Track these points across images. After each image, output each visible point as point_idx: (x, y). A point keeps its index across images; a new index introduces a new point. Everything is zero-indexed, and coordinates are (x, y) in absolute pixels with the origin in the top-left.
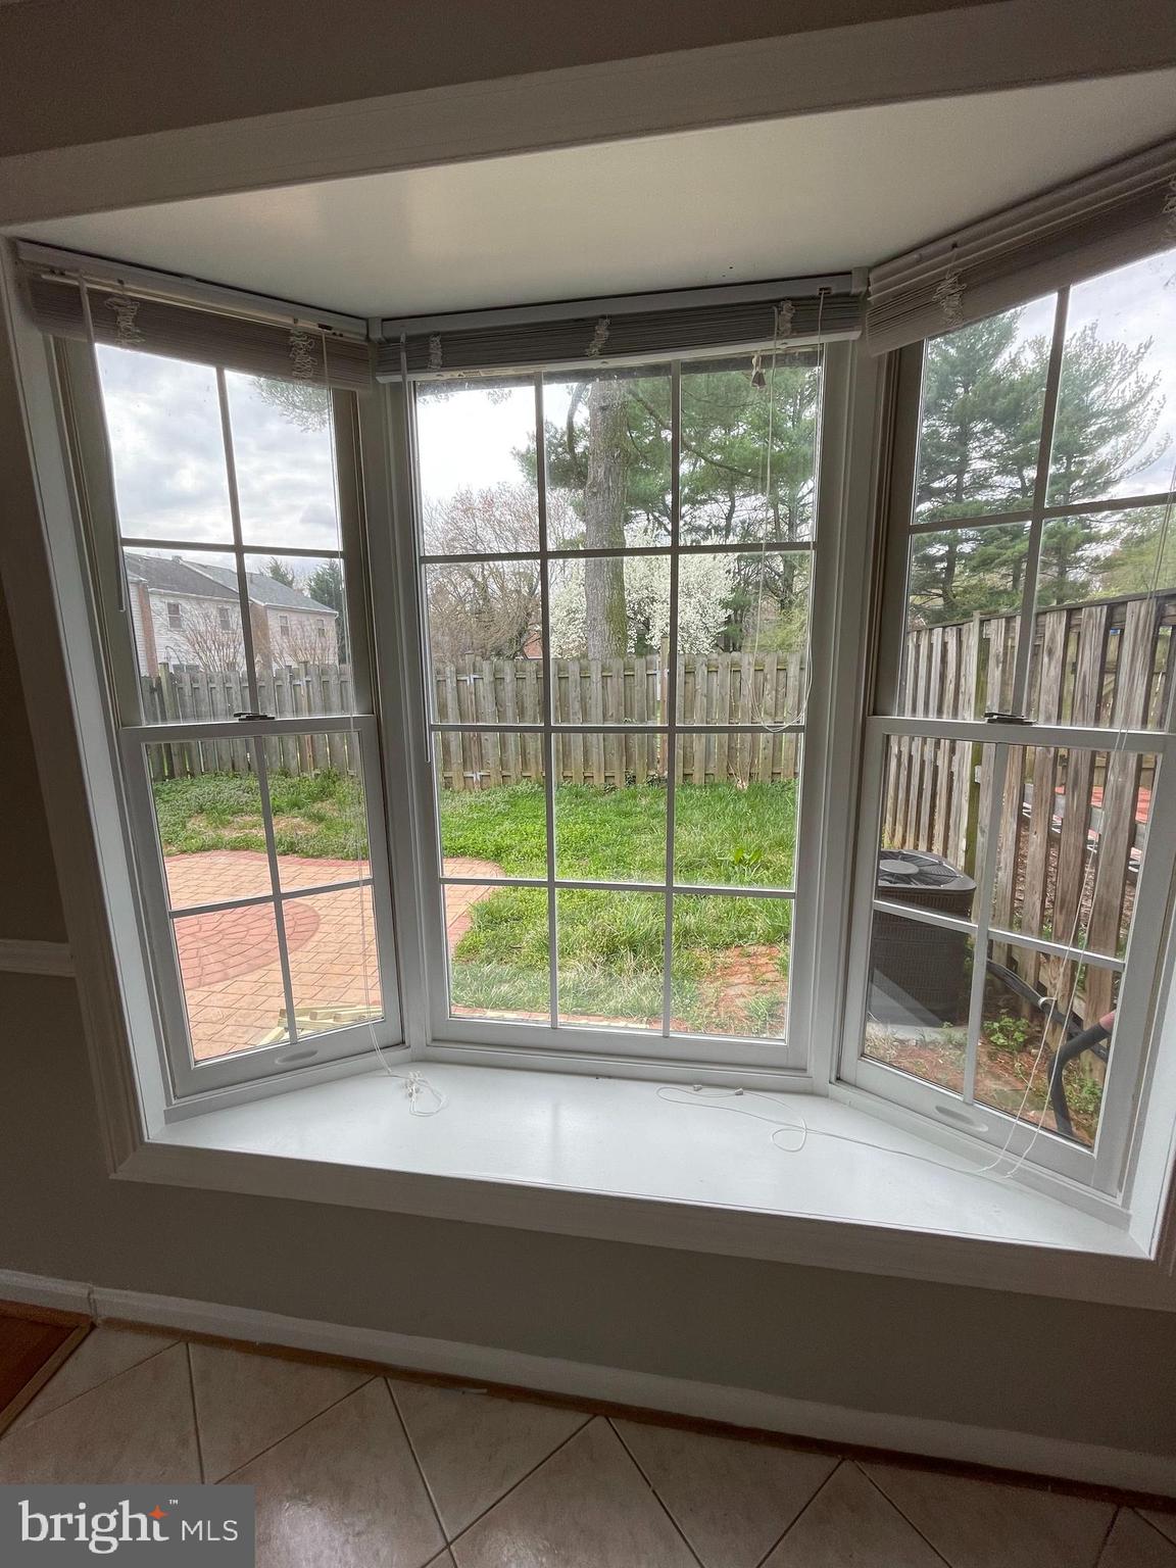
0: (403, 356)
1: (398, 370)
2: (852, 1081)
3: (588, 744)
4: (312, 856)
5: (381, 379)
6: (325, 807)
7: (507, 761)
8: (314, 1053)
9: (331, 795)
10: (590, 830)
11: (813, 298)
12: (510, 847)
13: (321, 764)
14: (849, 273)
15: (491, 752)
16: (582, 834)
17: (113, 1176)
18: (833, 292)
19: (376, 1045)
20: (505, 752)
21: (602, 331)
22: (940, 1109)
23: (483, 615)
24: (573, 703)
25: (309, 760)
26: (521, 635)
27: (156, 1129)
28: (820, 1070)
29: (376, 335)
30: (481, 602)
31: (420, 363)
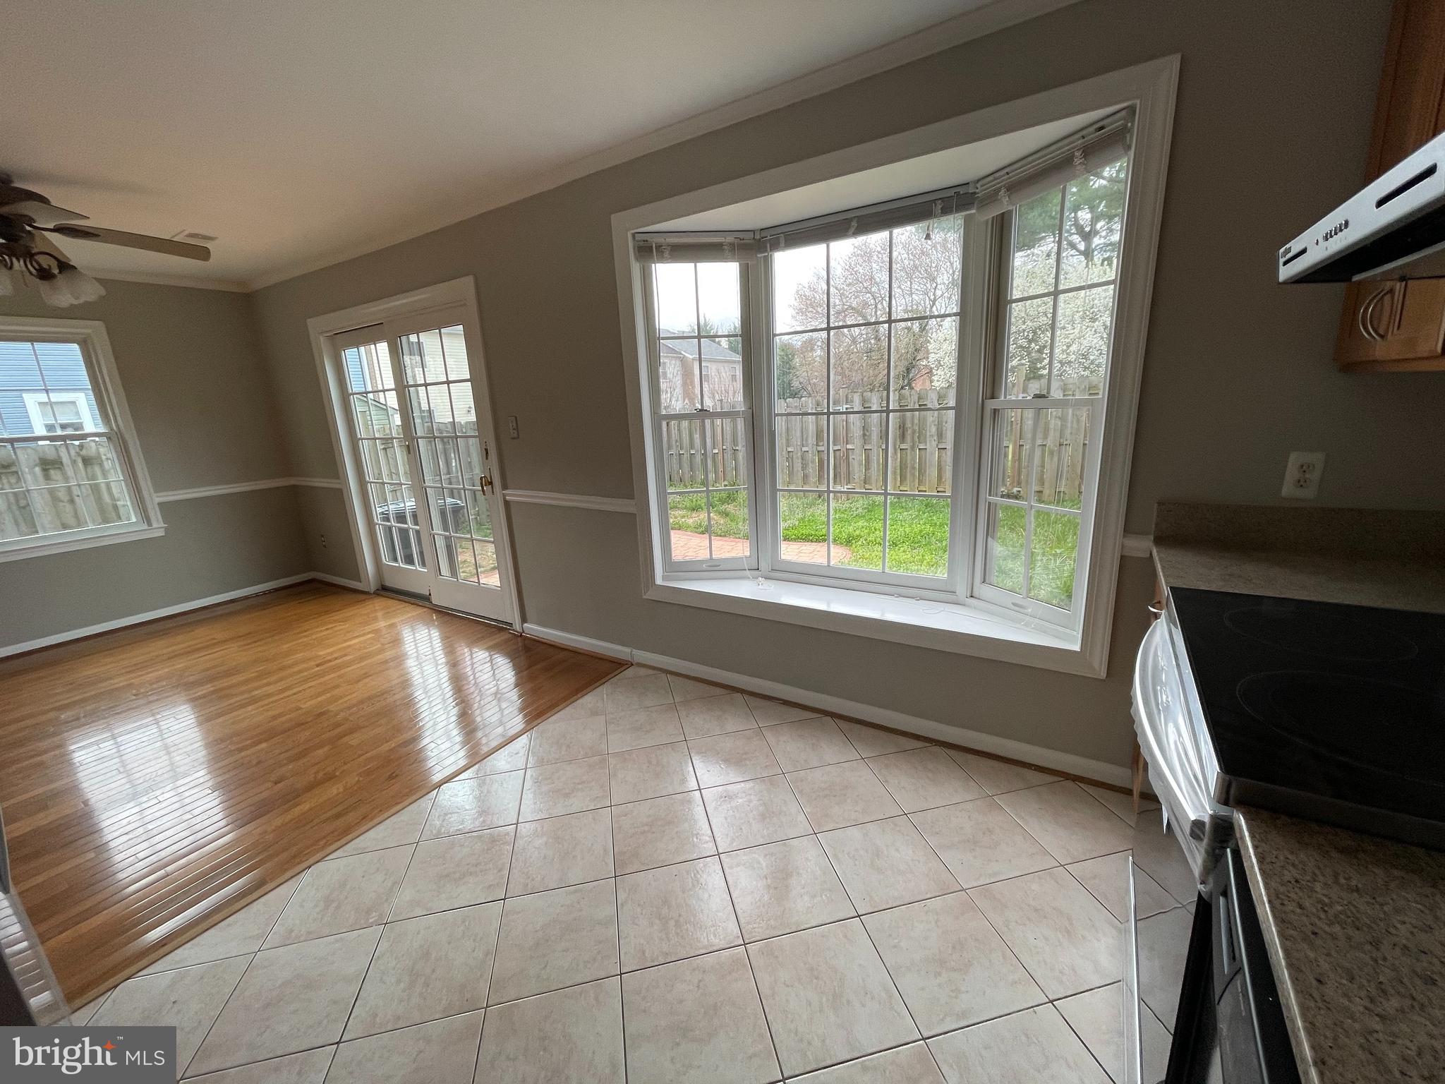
0: (768, 245)
1: (766, 251)
2: (977, 596)
3: (942, 463)
4: (721, 536)
5: (758, 256)
6: (730, 508)
7: (870, 477)
8: (719, 566)
9: (734, 500)
10: (928, 528)
11: (952, 196)
12: (859, 536)
13: (728, 477)
14: (968, 183)
15: (856, 470)
16: (921, 531)
17: (645, 597)
18: (961, 193)
19: (747, 568)
20: (869, 469)
21: (854, 224)
22: (1014, 604)
23: (873, 353)
24: (930, 426)
25: (721, 474)
26: (908, 370)
27: (659, 581)
28: (962, 591)
29: (758, 237)
30: (873, 341)
31: (776, 246)
